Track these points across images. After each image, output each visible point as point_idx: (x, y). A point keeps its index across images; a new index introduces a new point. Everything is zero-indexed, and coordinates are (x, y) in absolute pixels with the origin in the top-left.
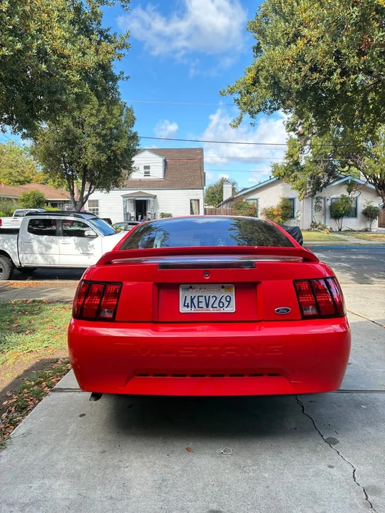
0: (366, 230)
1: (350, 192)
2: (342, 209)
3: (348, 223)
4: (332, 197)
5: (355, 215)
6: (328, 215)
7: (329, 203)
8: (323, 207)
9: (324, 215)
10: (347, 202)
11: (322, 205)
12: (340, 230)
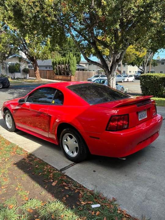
0: (25, 78)
1: (20, 62)
2: (17, 69)
3: (18, 75)
4: (9, 63)
5: (20, 72)
6: (8, 71)
7: (8, 66)
8: (5, 67)
9: (6, 71)
10: (19, 66)
11: (5, 66)
12: (14, 78)
